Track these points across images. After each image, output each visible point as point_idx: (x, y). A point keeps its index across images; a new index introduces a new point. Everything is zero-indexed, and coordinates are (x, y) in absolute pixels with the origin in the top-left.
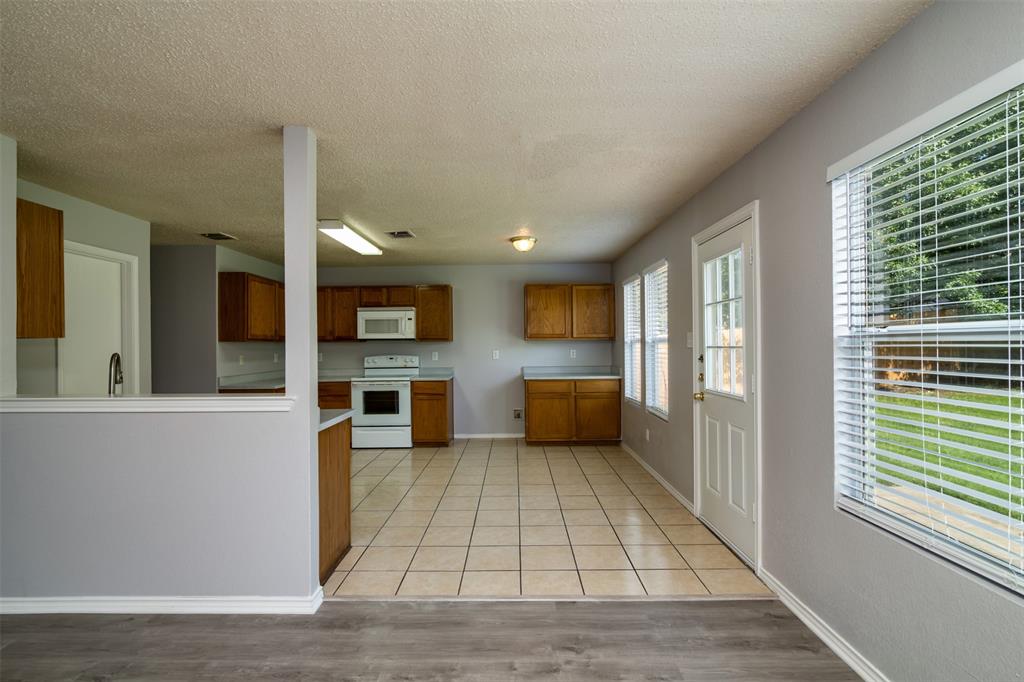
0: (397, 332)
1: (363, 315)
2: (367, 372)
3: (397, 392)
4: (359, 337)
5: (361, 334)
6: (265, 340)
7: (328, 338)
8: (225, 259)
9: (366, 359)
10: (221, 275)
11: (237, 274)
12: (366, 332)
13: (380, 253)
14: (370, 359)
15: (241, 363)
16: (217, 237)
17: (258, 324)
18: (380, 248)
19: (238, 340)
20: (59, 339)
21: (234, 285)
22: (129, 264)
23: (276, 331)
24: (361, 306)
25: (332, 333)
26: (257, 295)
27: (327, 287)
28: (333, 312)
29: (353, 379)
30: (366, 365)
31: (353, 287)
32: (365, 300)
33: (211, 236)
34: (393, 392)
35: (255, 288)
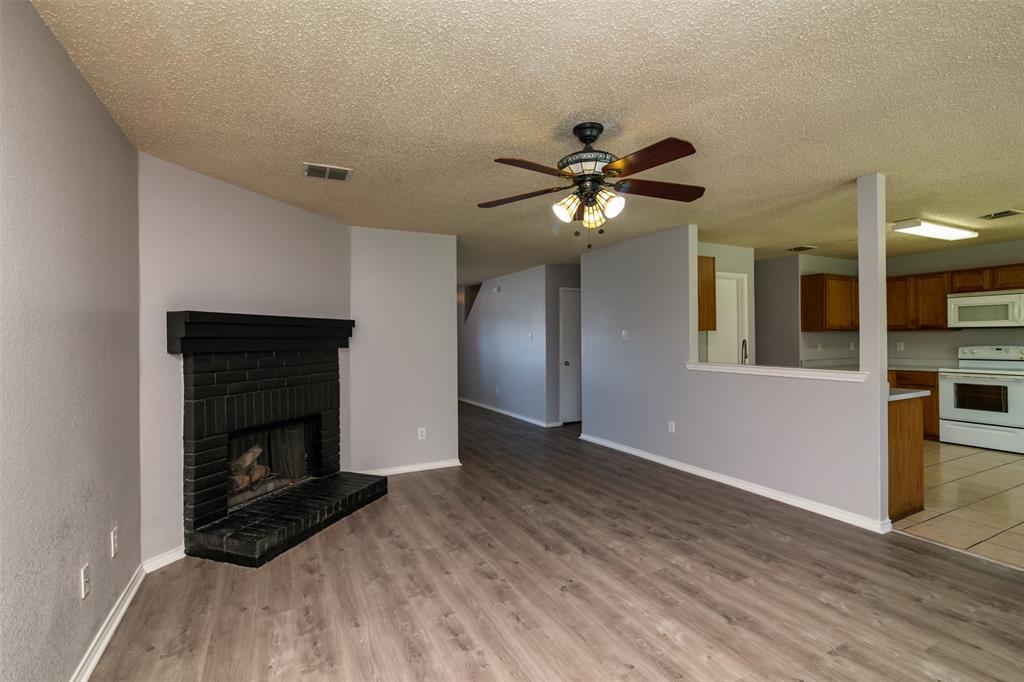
0: (1007, 318)
1: (954, 303)
2: (962, 364)
3: (1006, 388)
4: (949, 326)
5: (953, 320)
6: (842, 329)
7: (910, 327)
8: (806, 264)
9: (960, 349)
10: (804, 278)
11: (817, 276)
12: (960, 320)
13: (976, 235)
14: (967, 349)
15: (820, 349)
16: (801, 249)
17: (834, 315)
18: (975, 230)
19: (818, 331)
20: (710, 332)
21: (814, 285)
22: (742, 280)
23: (852, 322)
24: (953, 292)
25: (915, 321)
26: (834, 293)
27: (909, 276)
28: (916, 300)
29: (940, 370)
30: (961, 356)
31: (942, 273)
32: (958, 285)
33: (795, 249)
34: (999, 387)
35: (833, 287)
